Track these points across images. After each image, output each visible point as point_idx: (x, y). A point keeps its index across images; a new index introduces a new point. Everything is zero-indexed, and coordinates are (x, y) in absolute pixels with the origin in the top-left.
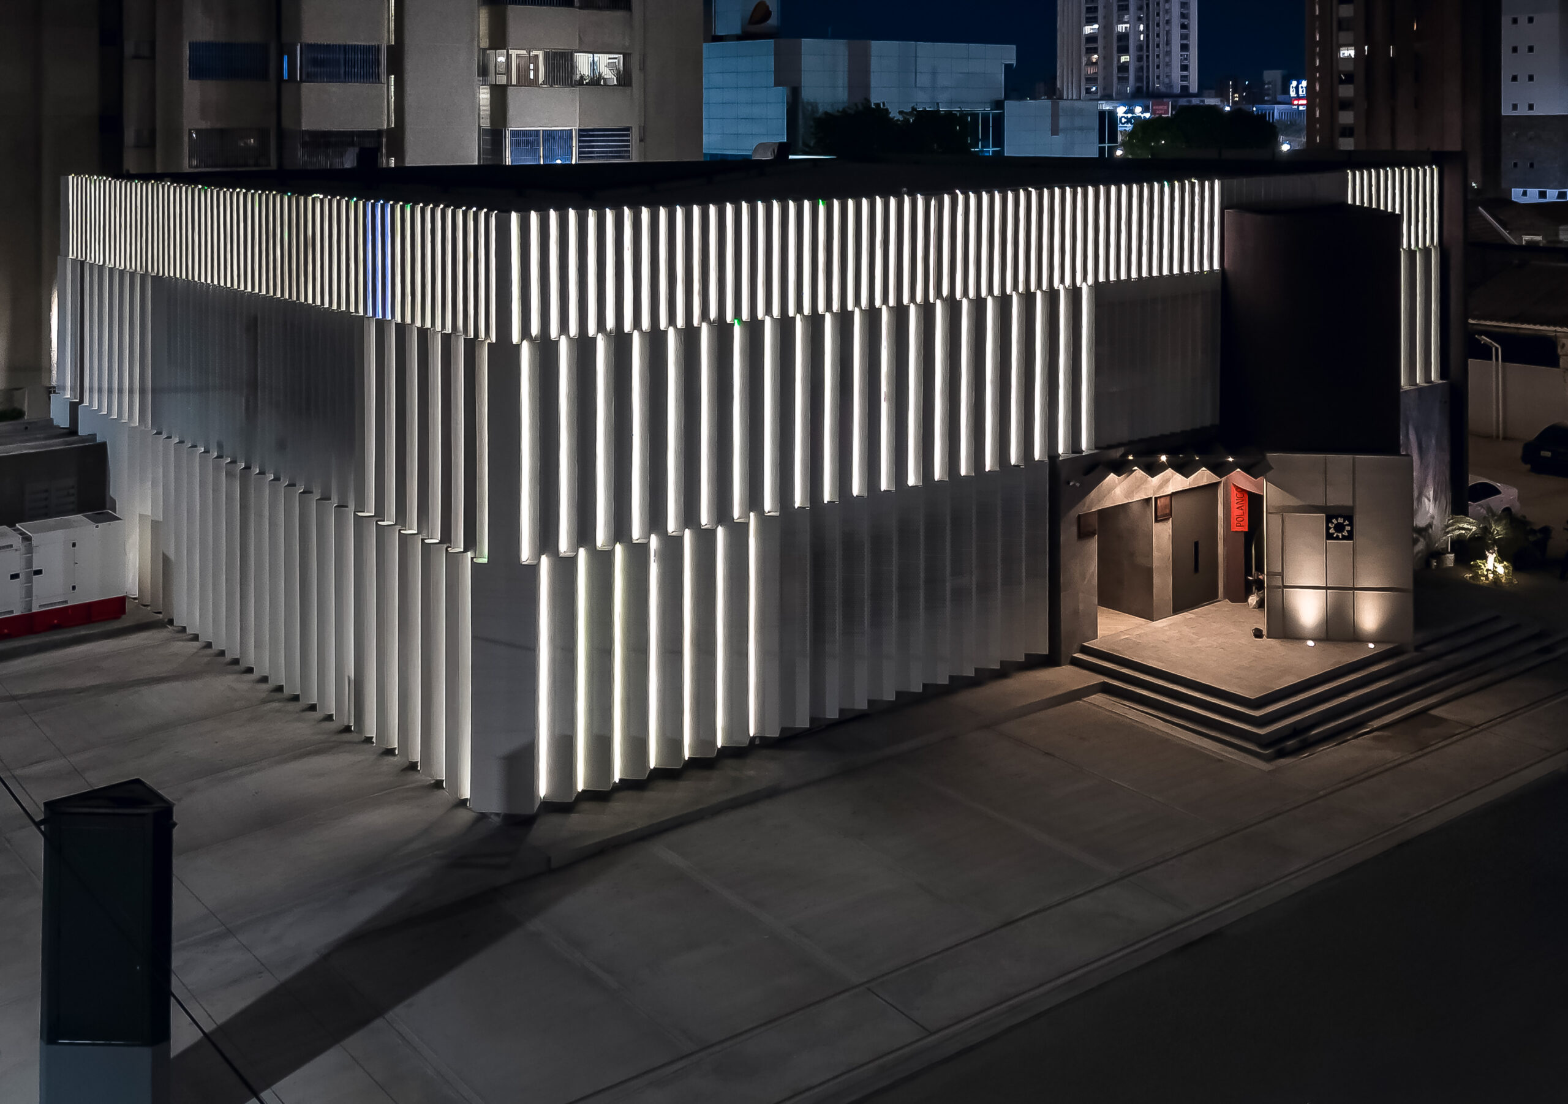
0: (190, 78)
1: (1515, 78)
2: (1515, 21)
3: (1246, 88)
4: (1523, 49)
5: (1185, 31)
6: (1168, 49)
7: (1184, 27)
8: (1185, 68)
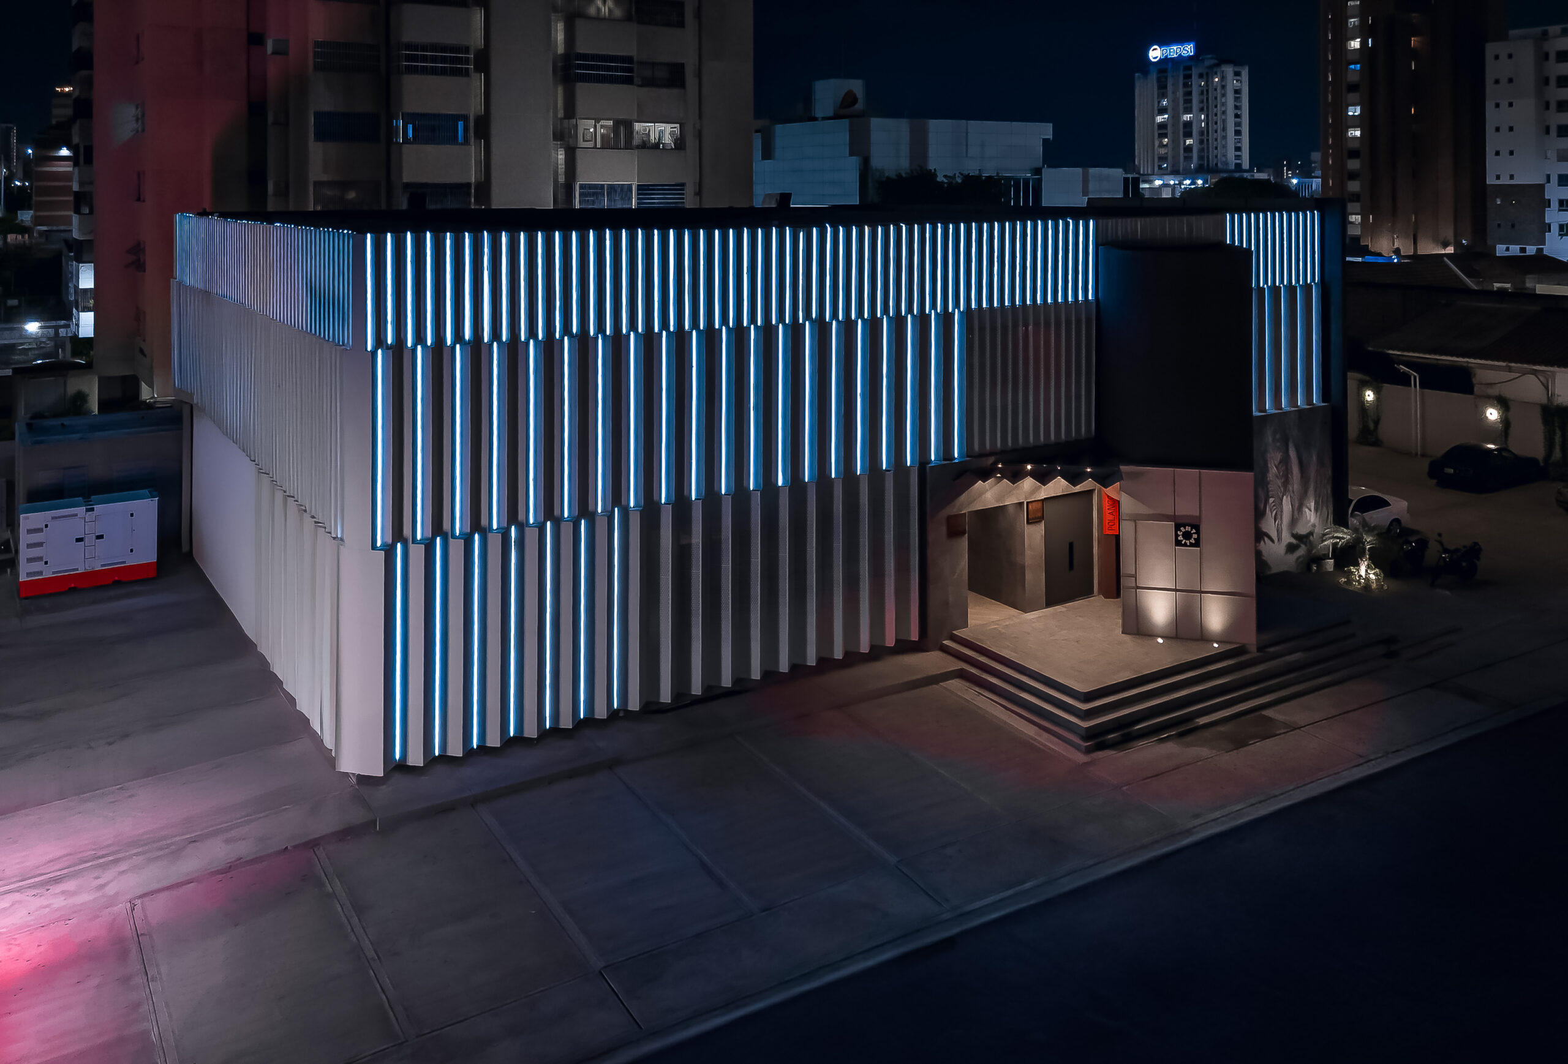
0: (315, 141)
1: (1497, 153)
2: (1497, 105)
3: (1298, 167)
4: (1504, 129)
5: (1238, 120)
6: (1224, 134)
7: (1237, 116)
8: (1238, 149)
